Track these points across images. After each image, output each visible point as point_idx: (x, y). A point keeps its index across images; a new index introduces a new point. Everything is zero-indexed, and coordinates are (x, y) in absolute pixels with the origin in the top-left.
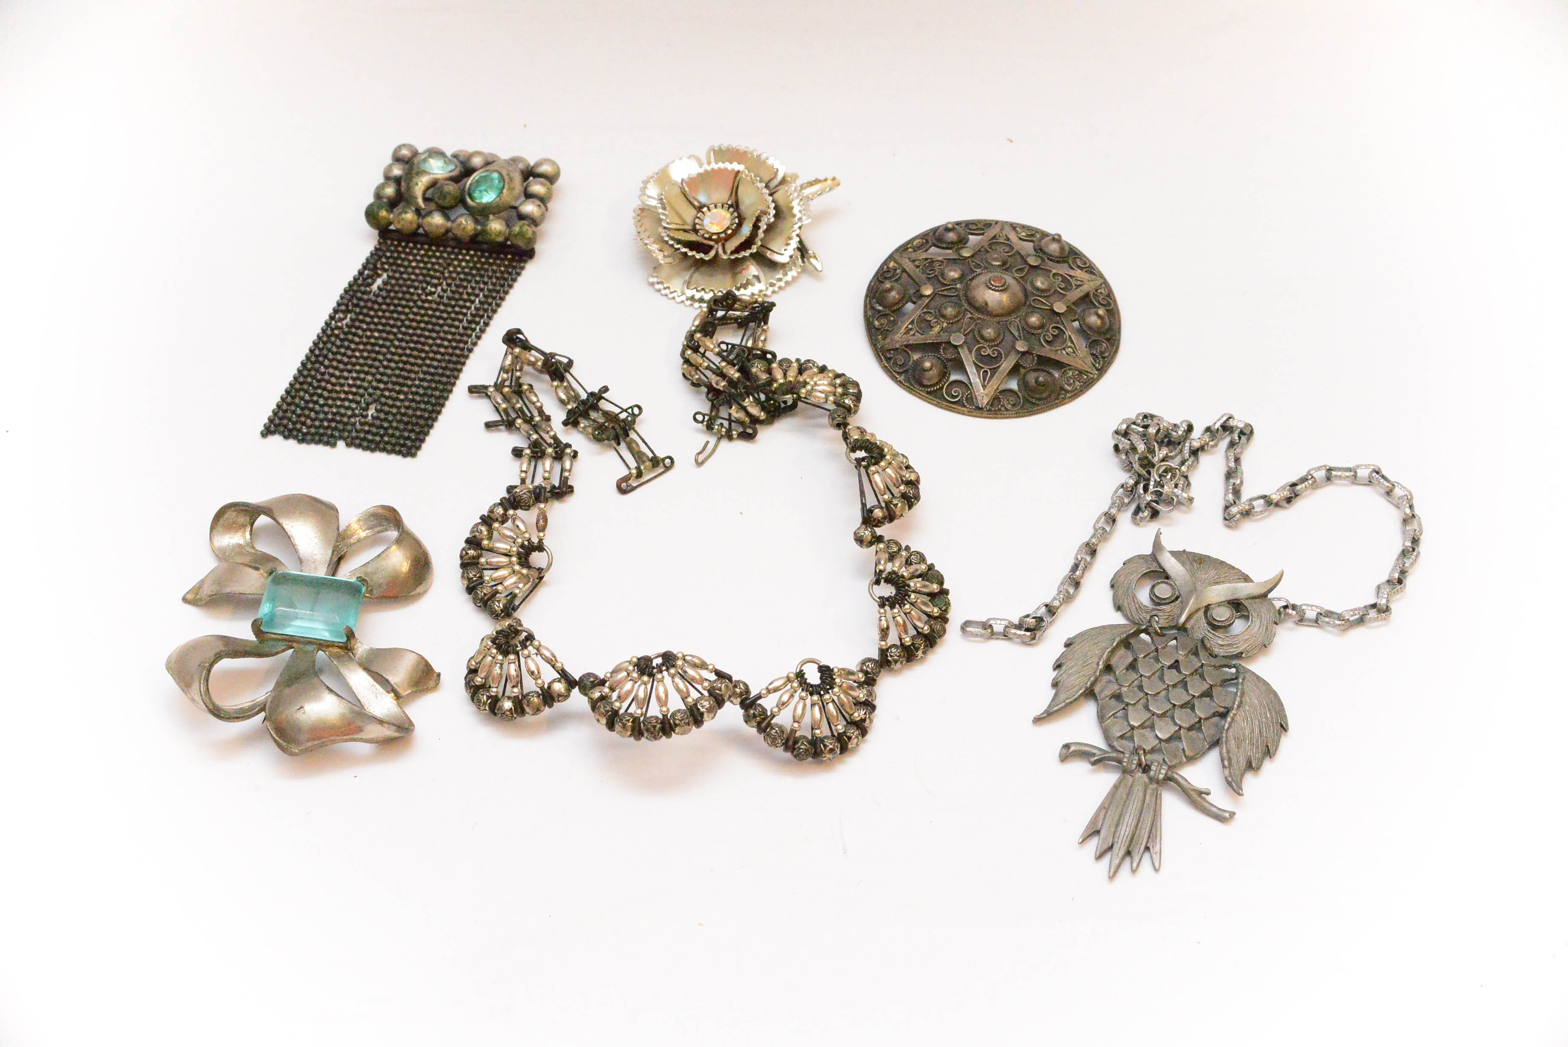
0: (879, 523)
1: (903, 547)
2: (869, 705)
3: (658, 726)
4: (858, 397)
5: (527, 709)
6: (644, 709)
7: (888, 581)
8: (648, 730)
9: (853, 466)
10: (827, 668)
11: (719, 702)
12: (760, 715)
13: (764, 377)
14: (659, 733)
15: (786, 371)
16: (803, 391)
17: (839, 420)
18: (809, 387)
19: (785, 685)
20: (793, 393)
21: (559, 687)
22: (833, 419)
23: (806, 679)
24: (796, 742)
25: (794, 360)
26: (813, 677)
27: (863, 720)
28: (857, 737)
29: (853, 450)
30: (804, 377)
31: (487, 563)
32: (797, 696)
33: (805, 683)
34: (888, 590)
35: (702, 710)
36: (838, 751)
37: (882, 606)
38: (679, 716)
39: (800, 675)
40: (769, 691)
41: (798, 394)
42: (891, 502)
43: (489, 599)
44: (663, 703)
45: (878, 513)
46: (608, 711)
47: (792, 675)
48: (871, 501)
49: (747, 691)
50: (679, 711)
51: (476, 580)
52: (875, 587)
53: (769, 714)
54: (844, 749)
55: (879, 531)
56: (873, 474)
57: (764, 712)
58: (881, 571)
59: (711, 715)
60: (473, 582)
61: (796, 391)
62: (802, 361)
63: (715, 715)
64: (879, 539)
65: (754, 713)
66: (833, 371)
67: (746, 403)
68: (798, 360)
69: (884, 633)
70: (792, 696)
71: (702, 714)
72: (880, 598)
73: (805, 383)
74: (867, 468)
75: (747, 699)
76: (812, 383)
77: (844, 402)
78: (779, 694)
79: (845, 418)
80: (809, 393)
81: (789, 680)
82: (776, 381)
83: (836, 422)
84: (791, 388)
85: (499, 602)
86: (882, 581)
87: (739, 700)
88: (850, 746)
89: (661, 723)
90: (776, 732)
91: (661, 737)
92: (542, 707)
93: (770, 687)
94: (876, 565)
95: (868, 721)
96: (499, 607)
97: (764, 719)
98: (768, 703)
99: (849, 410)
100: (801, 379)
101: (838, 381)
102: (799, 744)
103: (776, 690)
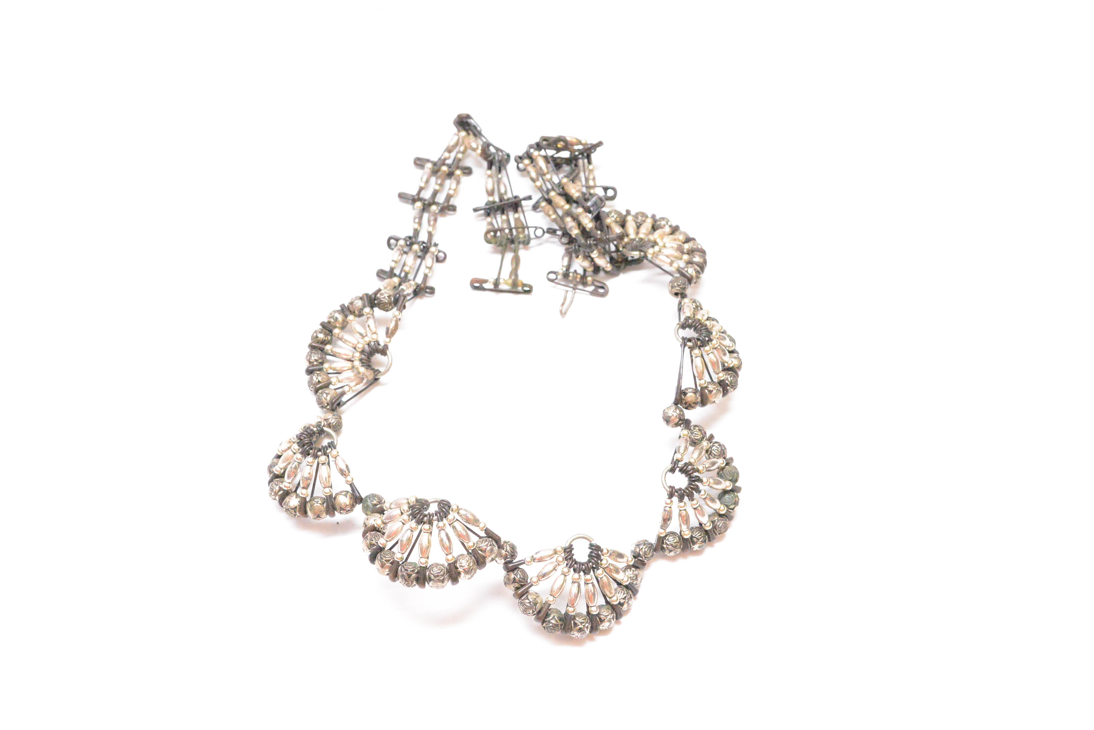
0: (689, 406)
1: (708, 435)
2: (631, 589)
3: (414, 575)
4: (702, 267)
5: (309, 513)
6: (405, 556)
7: (682, 471)
8: (403, 576)
9: (679, 344)
10: (598, 548)
11: (480, 561)
12: (520, 581)
13: (618, 230)
14: (412, 582)
15: (641, 225)
16: (650, 251)
17: (677, 289)
18: (657, 248)
19: (551, 556)
20: (641, 251)
21: (344, 500)
22: (672, 287)
23: (573, 555)
24: (547, 615)
25: (650, 216)
26: (582, 555)
27: (621, 604)
28: (610, 621)
29: (683, 326)
30: (656, 236)
31: (332, 352)
32: (560, 569)
33: (571, 558)
34: (681, 481)
35: (460, 569)
36: (588, 632)
37: (671, 496)
38: (435, 570)
39: (569, 550)
40: (533, 559)
41: (645, 253)
42: (706, 387)
43: (321, 388)
44: (425, 552)
45: (690, 396)
46: (374, 545)
47: (559, 549)
48: (688, 383)
49: (513, 555)
50: (437, 565)
51: (317, 365)
52: (670, 474)
53: (529, 581)
54: (594, 629)
55: (688, 414)
56: (696, 357)
57: (524, 579)
58: (678, 461)
59: (468, 576)
60: (313, 366)
61: (643, 249)
62: (657, 217)
63: (472, 577)
64: (686, 423)
65: (514, 579)
66: (685, 234)
67: (595, 254)
68: (653, 217)
69: (666, 520)
70: (554, 569)
71: (459, 573)
72: (670, 487)
73: (655, 244)
74: (691, 349)
75: (511, 562)
76: (661, 244)
77: (687, 271)
78: (542, 564)
79: (684, 289)
80: (656, 255)
81: (555, 552)
82: (627, 236)
83: (675, 291)
84: (641, 246)
85: (327, 394)
86: (678, 469)
87: (503, 561)
88: (601, 627)
89: (418, 573)
90: (530, 603)
91: (415, 585)
92: (324, 514)
93: (535, 556)
94: (675, 452)
95: (625, 606)
96: (326, 399)
97: (522, 586)
98: (532, 571)
99: (690, 280)
100: (651, 238)
101: (686, 246)
102: (550, 618)
103: (540, 560)
